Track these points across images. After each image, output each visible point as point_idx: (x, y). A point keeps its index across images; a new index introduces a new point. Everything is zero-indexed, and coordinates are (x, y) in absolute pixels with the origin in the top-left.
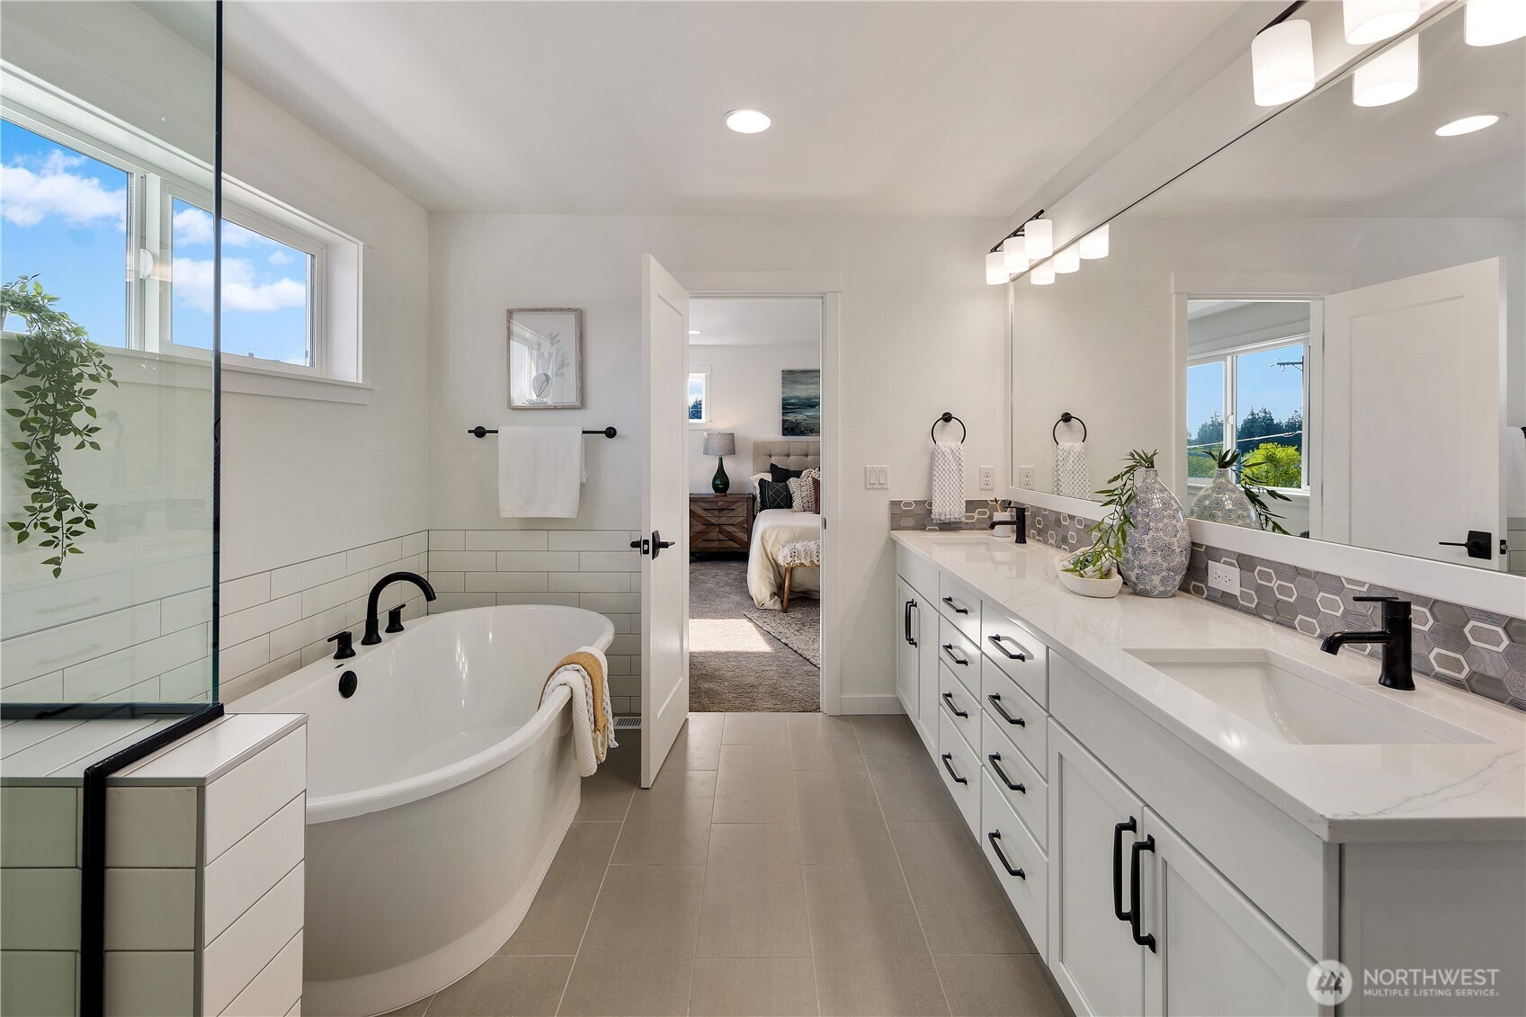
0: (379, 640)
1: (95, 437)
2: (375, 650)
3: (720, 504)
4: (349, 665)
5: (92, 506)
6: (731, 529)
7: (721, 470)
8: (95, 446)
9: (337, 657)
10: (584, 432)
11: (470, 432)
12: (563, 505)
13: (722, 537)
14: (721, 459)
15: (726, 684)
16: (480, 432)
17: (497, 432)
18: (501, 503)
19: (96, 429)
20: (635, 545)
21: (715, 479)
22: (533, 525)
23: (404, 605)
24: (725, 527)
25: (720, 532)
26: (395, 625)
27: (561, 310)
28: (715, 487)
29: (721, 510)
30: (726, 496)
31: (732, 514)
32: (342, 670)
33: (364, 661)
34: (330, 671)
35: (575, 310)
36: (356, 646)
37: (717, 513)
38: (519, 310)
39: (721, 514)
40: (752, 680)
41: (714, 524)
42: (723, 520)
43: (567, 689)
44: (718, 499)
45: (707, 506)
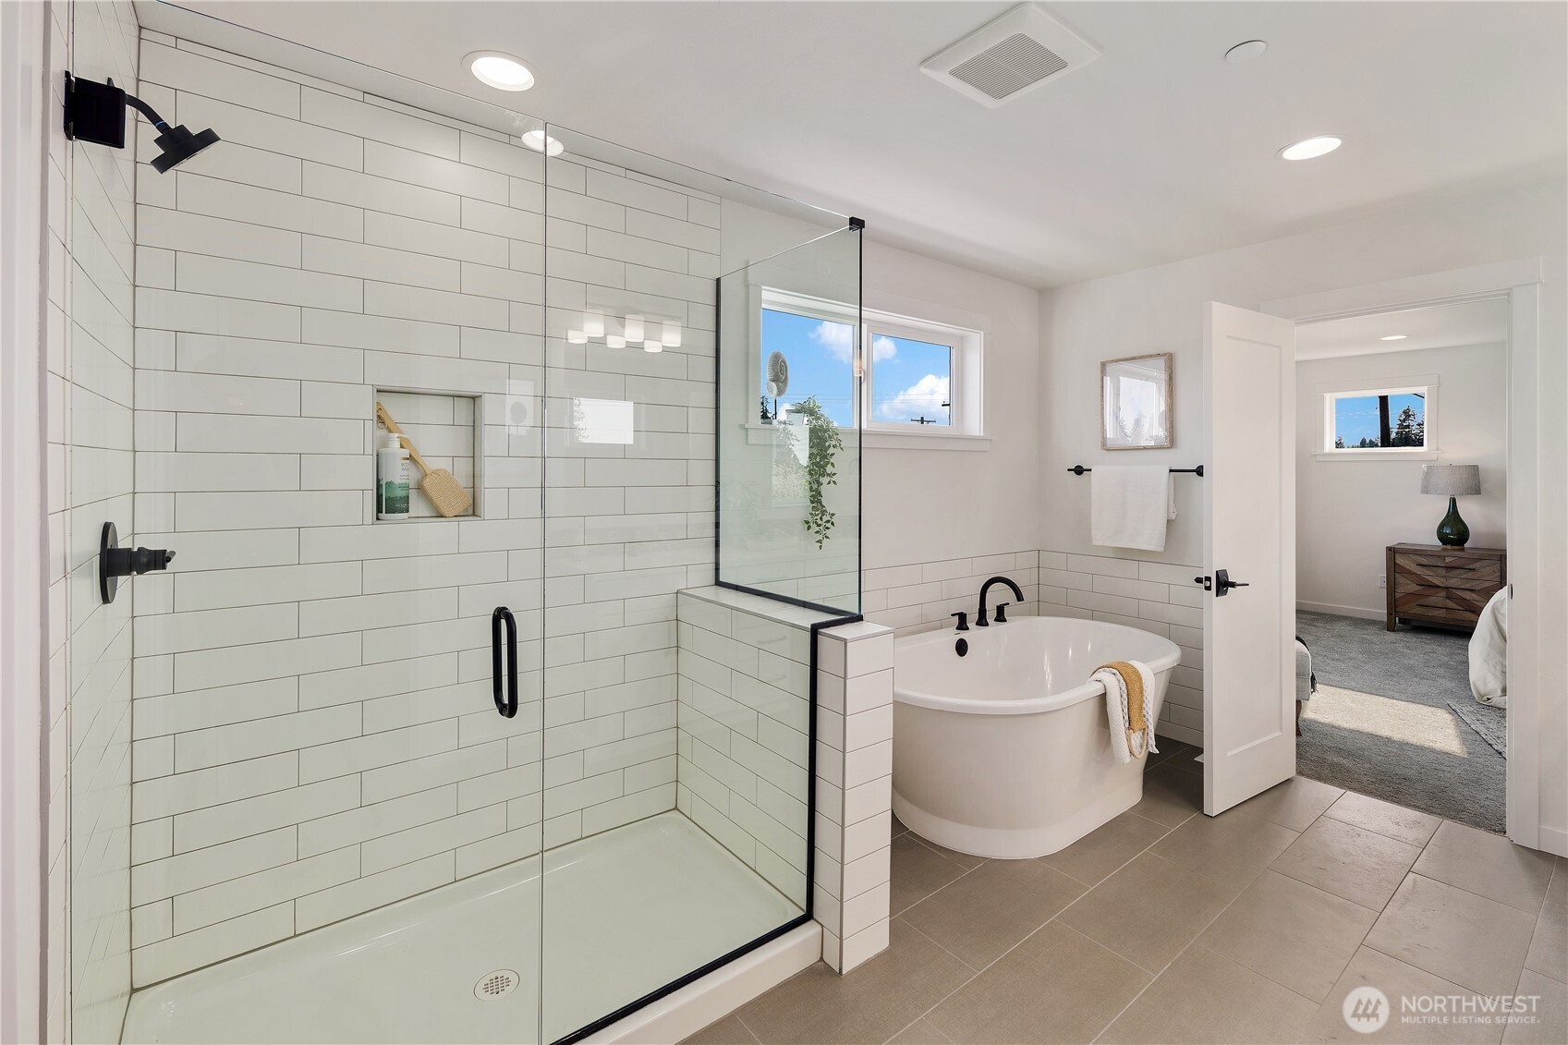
0: (987, 624)
1: (834, 478)
2: (983, 630)
3: (1448, 560)
4: (963, 635)
5: (833, 515)
6: (1468, 595)
7: (1453, 517)
8: (834, 482)
9: (957, 628)
10: (1171, 471)
11: (1069, 470)
12: (1149, 536)
13: (1451, 604)
14: (1453, 502)
15: (1367, 765)
16: (1079, 471)
17: (1090, 470)
18: (1093, 532)
19: (835, 474)
20: (1199, 580)
21: (1441, 526)
22: (1126, 554)
23: (1008, 604)
24: (1454, 591)
25: (1448, 598)
26: (1000, 617)
27: (1151, 356)
28: (1442, 537)
29: (1449, 568)
30: (1463, 550)
31: (1470, 575)
32: (959, 637)
33: (973, 635)
34: (953, 636)
35: (1164, 355)
36: (971, 624)
37: (1443, 572)
38: (1112, 361)
39: (1450, 574)
40: (1410, 773)
41: (1439, 587)
42: (1453, 582)
43: (1100, 686)
44: (1446, 554)
45: (1424, 561)
